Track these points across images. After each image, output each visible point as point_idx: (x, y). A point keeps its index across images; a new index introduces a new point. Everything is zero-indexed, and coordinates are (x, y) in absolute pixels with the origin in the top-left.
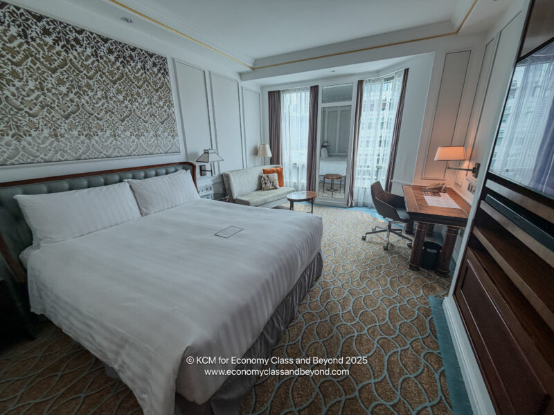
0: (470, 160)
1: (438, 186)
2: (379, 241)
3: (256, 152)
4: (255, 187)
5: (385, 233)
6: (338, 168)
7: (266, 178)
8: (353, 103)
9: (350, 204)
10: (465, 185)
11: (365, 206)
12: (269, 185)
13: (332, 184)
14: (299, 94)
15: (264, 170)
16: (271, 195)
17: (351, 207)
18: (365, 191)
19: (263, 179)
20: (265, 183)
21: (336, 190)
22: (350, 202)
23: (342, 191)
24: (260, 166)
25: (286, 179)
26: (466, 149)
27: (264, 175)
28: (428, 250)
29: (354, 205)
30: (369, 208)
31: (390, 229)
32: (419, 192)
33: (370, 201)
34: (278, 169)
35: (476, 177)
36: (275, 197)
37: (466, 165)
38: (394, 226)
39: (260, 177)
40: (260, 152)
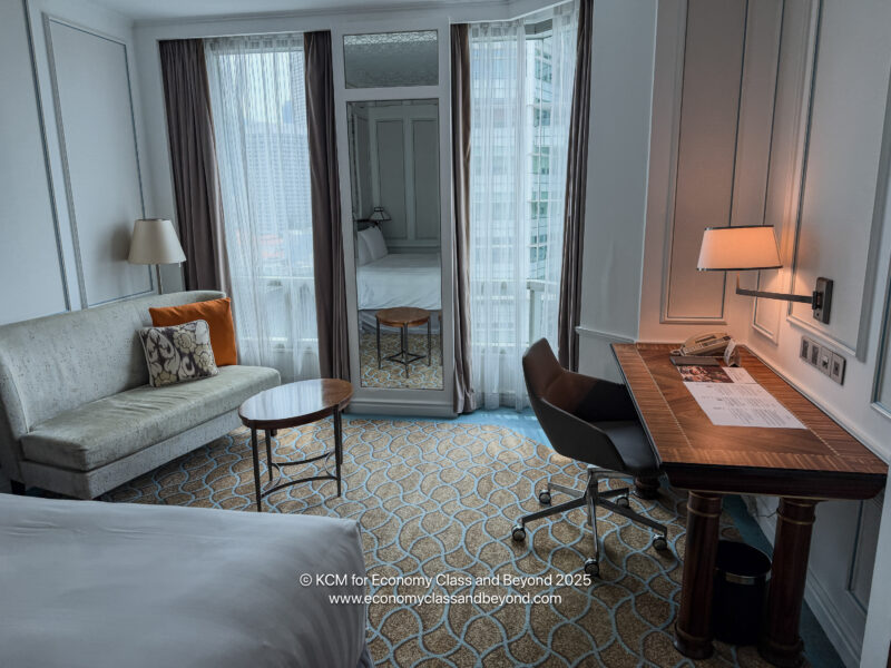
0: (794, 267)
1: (712, 346)
2: (568, 542)
3: (121, 247)
4: (121, 377)
5: (582, 511)
6: (417, 288)
7: (165, 342)
8: (442, 91)
9: (462, 403)
10: (790, 342)
11: (506, 405)
12: (177, 366)
13: (404, 337)
14: (268, 57)
15: (152, 311)
16: (181, 406)
17: (466, 412)
18: (502, 359)
19: (150, 345)
20: (162, 361)
21: (418, 358)
22: (461, 397)
23: (435, 360)
24: (139, 295)
25: (246, 336)
26: (777, 236)
27: (154, 332)
28: (730, 577)
29: (473, 405)
30: (519, 412)
31: (595, 497)
32: (665, 366)
33: (519, 388)
34: (211, 304)
35: (826, 320)
36: (197, 409)
37: (782, 281)
38: (605, 485)
39: (140, 340)
40: (139, 247)
